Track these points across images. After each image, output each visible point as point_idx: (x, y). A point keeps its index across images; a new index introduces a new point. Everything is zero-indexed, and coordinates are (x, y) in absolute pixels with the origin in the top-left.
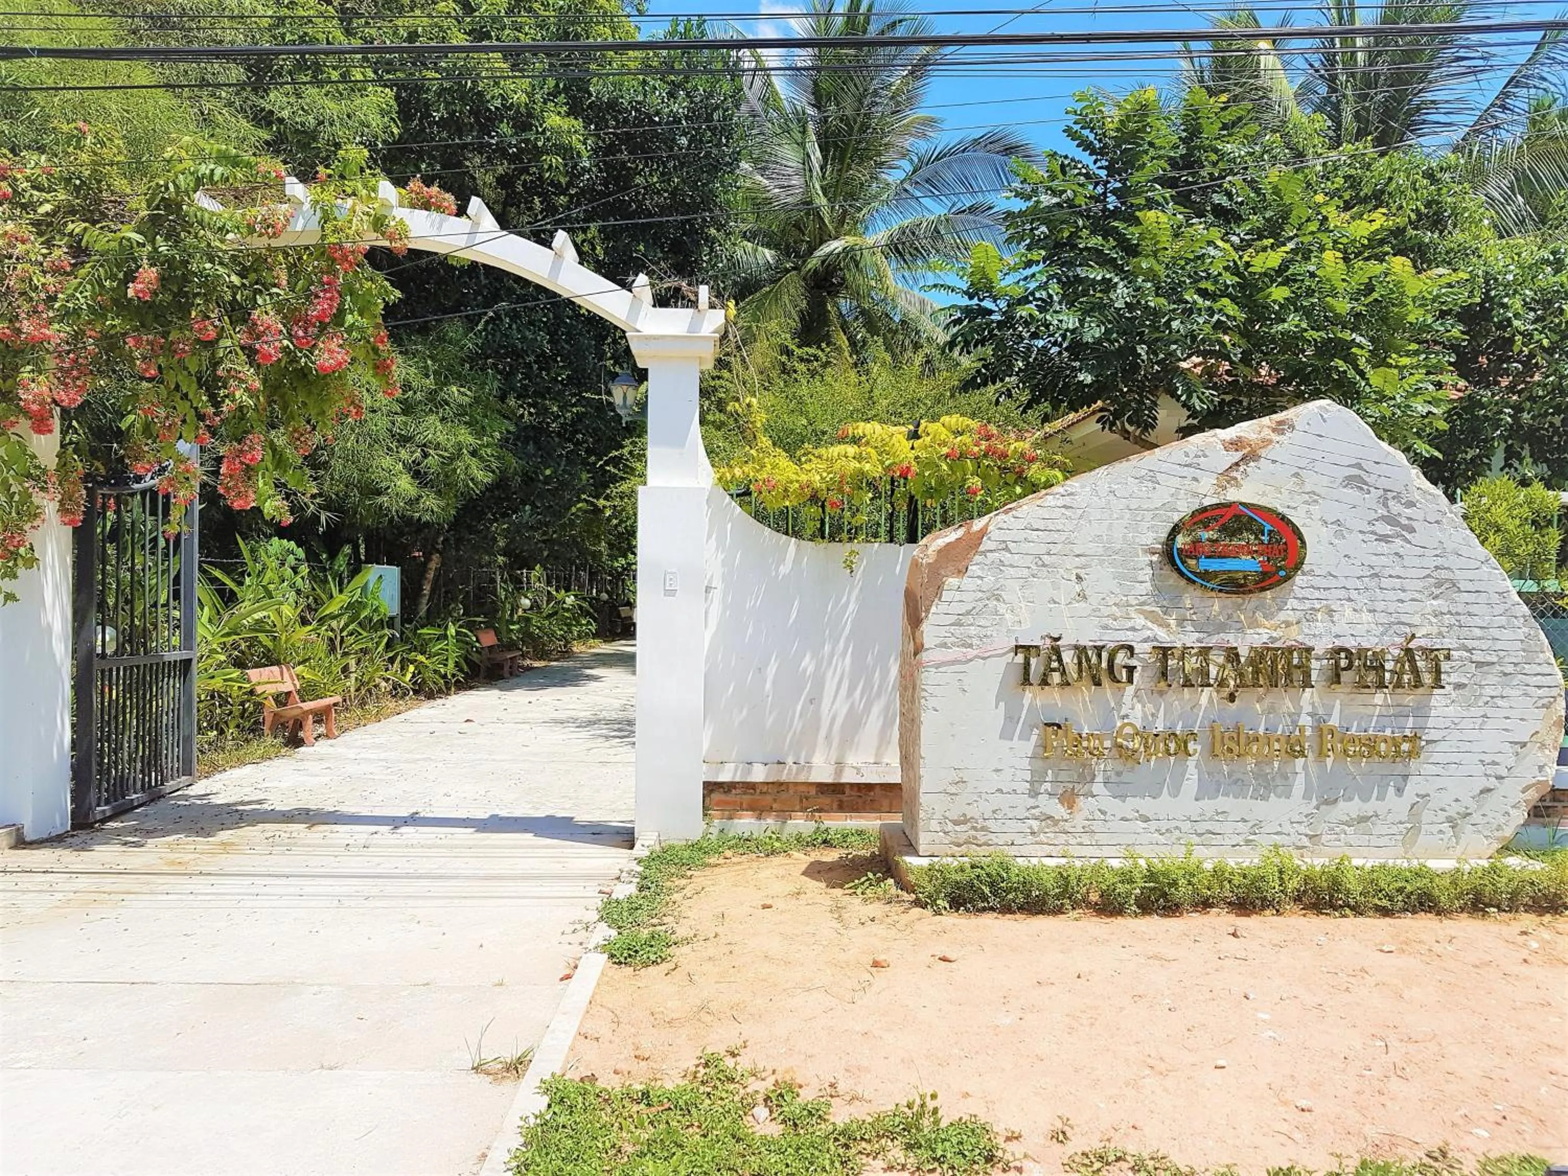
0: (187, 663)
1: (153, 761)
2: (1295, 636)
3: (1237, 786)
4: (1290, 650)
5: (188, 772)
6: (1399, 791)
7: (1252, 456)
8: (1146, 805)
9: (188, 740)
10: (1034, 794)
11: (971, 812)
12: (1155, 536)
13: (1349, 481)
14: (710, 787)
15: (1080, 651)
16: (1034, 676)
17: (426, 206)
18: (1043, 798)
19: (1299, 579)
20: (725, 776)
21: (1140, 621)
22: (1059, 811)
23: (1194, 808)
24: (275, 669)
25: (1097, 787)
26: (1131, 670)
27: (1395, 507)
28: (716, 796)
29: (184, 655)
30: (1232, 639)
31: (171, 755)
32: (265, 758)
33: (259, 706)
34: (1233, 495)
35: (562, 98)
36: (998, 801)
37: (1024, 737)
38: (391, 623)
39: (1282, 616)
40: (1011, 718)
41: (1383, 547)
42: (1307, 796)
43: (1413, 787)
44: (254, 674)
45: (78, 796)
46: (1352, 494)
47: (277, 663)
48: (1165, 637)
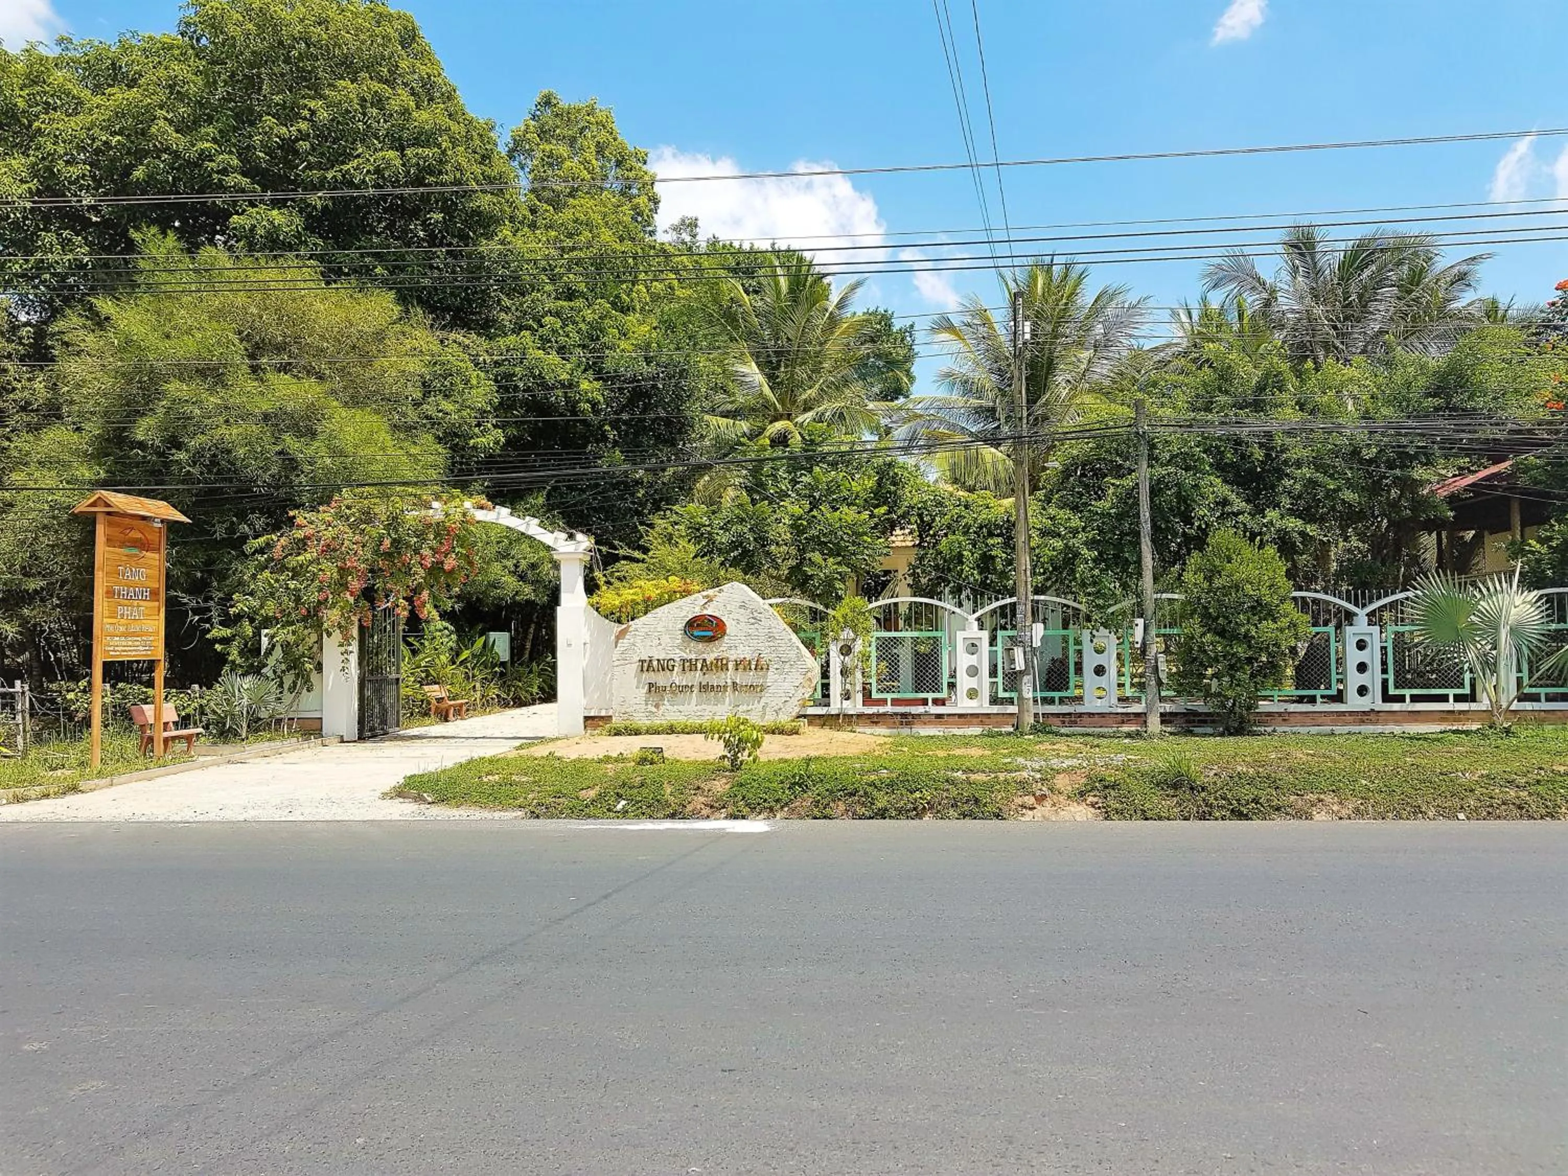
0: (398, 680)
1: (384, 722)
2: (725, 655)
3: (708, 702)
4: (722, 659)
5: (398, 726)
6: (759, 702)
7: (711, 600)
8: (681, 708)
9: (398, 712)
10: (647, 704)
11: (627, 710)
12: (681, 625)
13: (741, 607)
14: (587, 718)
15: (658, 660)
16: (645, 669)
17: (482, 508)
18: (649, 706)
19: (726, 637)
20: (592, 714)
21: (678, 651)
22: (654, 710)
23: (695, 709)
24: (437, 686)
25: (666, 702)
26: (673, 666)
27: (756, 614)
28: (589, 722)
29: (397, 676)
30: (705, 656)
31: (391, 718)
32: (431, 724)
33: (429, 703)
34: (705, 612)
35: (591, 371)
36: (637, 707)
37: (643, 688)
38: (503, 664)
39: (721, 649)
40: (639, 682)
41: (752, 626)
42: (730, 705)
43: (763, 701)
44: (426, 688)
45: (361, 722)
46: (742, 611)
47: (438, 683)
48: (685, 656)
